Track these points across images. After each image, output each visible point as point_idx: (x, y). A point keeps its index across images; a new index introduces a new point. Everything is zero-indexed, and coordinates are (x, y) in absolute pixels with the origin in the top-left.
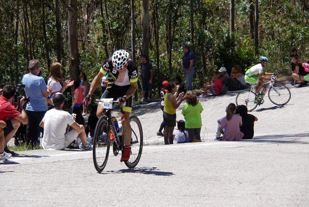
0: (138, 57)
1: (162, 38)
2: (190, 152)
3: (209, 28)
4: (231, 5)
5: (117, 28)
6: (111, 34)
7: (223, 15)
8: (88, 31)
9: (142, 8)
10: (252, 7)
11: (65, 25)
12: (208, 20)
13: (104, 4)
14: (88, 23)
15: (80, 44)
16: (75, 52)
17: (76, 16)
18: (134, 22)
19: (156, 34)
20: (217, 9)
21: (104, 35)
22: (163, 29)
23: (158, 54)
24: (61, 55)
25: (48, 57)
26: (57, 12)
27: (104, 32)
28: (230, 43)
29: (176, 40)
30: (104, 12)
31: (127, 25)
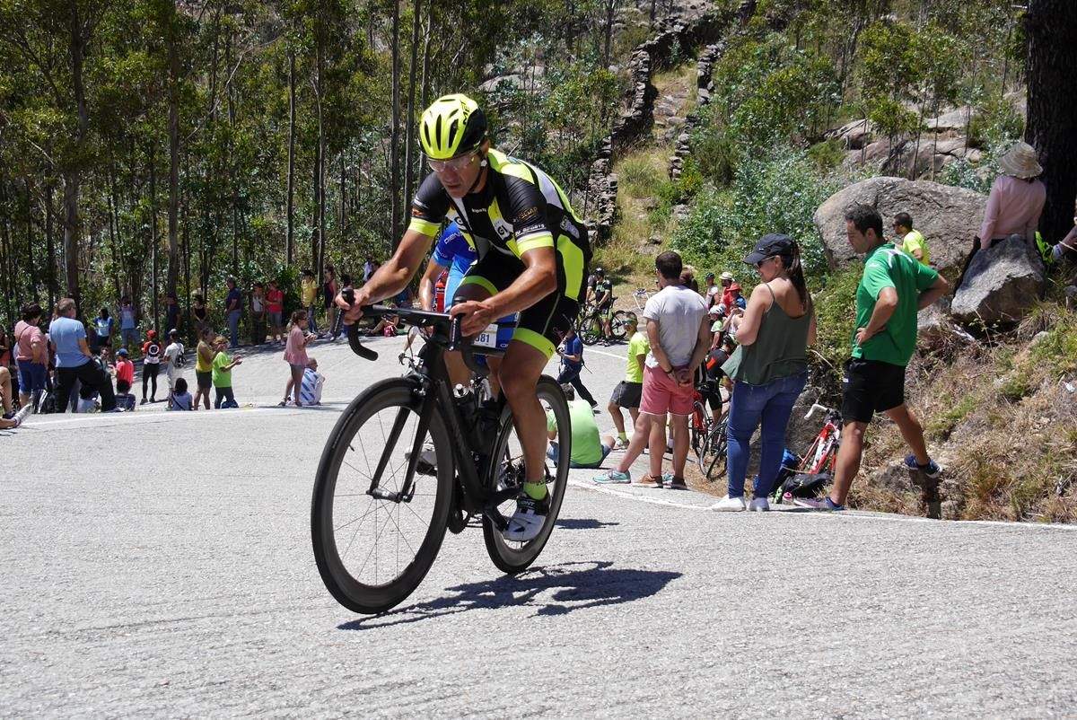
0: (161, 296)
1: (194, 270)
2: (233, 420)
3: (259, 258)
4: (287, 230)
5: (133, 254)
6: (124, 263)
7: (277, 243)
8: (92, 257)
9: (167, 230)
10: (315, 233)
11: (58, 248)
12: (257, 247)
13: (114, 223)
14: (91, 247)
15: (81, 276)
16: (74, 285)
17: (75, 238)
18: (157, 248)
19: (186, 262)
20: (270, 235)
21: (114, 265)
22: (195, 258)
23: (188, 289)
24: (54, 289)
25: (36, 291)
26: (49, 231)
27: (114, 260)
28: (285, 280)
29: (214, 273)
30: (115, 233)
31: (146, 251)
